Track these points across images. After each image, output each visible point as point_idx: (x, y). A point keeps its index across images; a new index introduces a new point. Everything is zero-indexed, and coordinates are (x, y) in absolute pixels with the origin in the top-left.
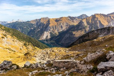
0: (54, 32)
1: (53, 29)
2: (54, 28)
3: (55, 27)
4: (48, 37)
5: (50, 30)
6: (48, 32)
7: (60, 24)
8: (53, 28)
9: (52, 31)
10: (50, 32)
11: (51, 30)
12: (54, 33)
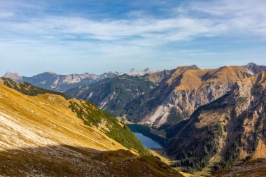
0: (182, 108)
1: (184, 99)
2: (187, 96)
3: (191, 95)
4: (163, 119)
5: (173, 103)
6: (168, 106)
7: (207, 87)
8: (184, 96)
9: (178, 105)
10: (171, 106)
11: (176, 102)
12: (181, 111)
